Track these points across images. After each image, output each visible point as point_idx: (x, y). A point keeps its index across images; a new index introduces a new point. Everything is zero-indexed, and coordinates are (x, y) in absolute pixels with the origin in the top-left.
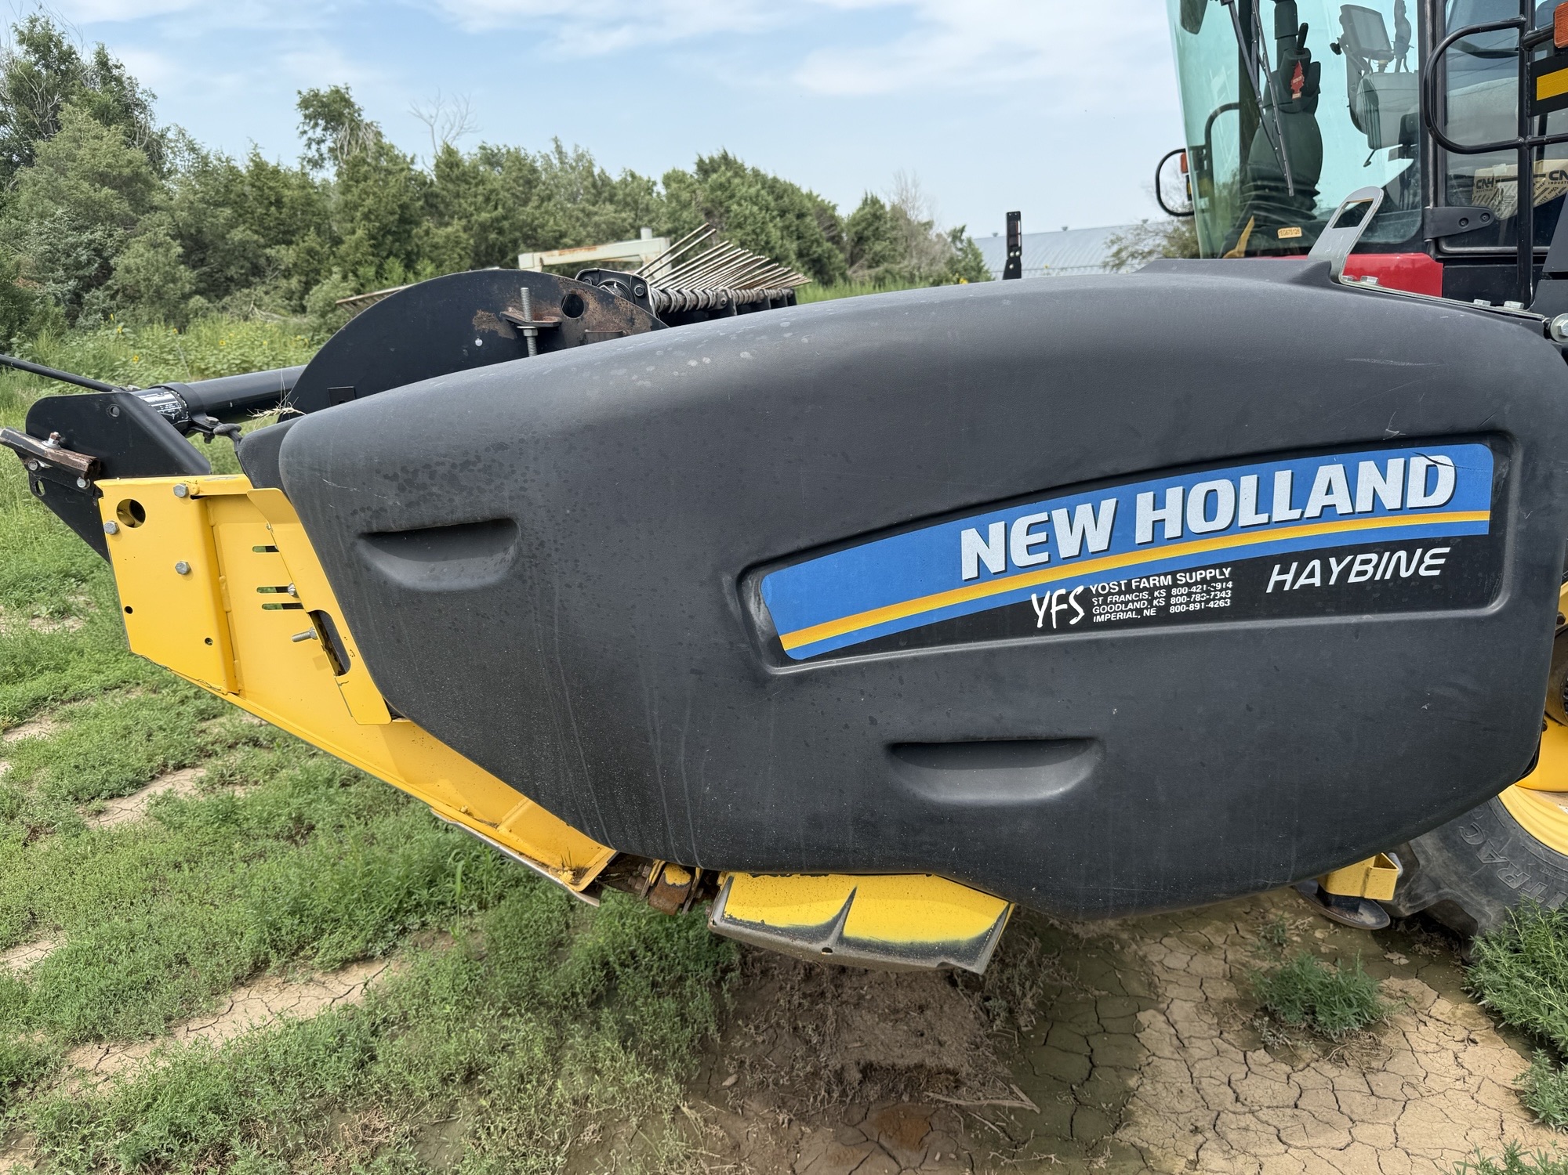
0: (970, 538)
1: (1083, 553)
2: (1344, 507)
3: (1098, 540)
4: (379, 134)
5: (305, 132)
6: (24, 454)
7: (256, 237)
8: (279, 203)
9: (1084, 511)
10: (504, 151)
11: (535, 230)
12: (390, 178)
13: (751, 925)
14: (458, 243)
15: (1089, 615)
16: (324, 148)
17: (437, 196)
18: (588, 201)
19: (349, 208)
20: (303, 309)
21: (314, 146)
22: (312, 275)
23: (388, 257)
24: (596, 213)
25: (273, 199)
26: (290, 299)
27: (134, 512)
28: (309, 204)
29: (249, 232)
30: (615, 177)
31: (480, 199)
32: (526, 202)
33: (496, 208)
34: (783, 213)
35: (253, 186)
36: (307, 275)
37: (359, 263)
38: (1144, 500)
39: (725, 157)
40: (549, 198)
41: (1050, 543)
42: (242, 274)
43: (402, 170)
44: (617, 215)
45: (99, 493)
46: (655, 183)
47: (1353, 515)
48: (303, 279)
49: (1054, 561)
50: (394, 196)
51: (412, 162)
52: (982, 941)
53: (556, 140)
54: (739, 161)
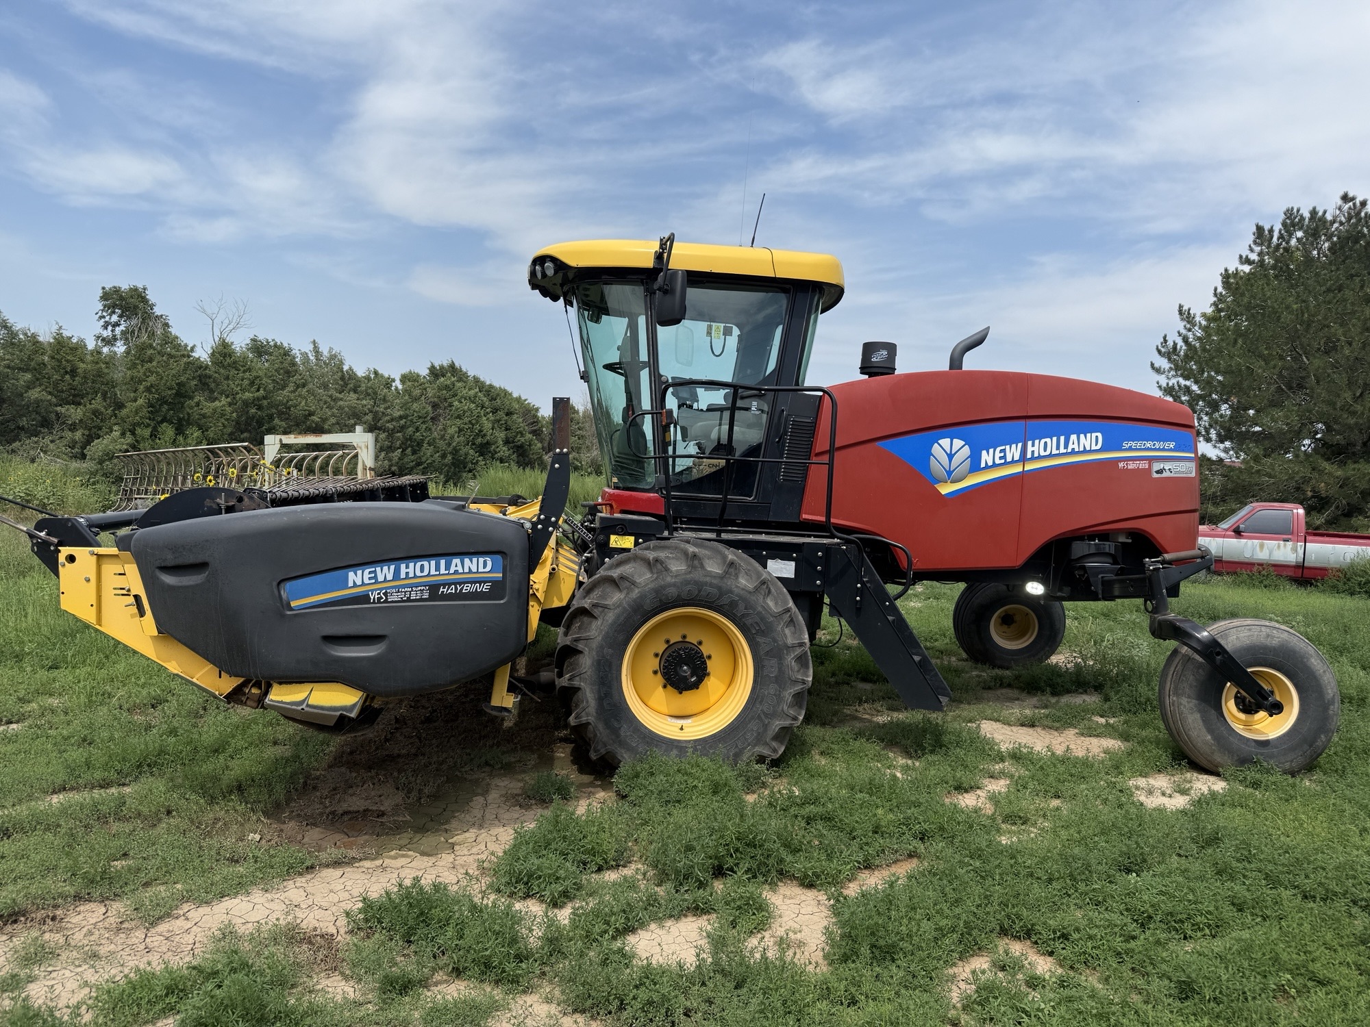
0: (351, 574)
1: (385, 581)
2: (461, 571)
3: (390, 577)
4: (167, 325)
5: (104, 317)
6: (31, 536)
7: (49, 397)
8: (73, 372)
9: (385, 568)
10: (272, 344)
11: (289, 408)
12: (172, 361)
13: (278, 702)
14: (223, 415)
15: (387, 599)
16: (118, 330)
17: (210, 377)
18: (336, 389)
19: (134, 382)
20: (83, 457)
21: (110, 328)
22: (94, 430)
23: (162, 422)
24: (341, 399)
25: (69, 369)
26: (73, 448)
27: (71, 559)
28: (99, 376)
29: (44, 393)
30: (361, 372)
31: (246, 382)
32: (283, 388)
33: (258, 390)
34: (495, 411)
35: (53, 358)
36: (90, 430)
37: (139, 424)
38: (403, 566)
39: (452, 366)
40: (304, 386)
41: (375, 577)
42: (32, 425)
43: (183, 356)
44: (359, 402)
45: (59, 551)
46: (394, 380)
47: (463, 573)
48: (87, 432)
49: (377, 582)
50: (174, 376)
51: (192, 349)
52: (354, 705)
53: (314, 343)
54: (464, 370)
